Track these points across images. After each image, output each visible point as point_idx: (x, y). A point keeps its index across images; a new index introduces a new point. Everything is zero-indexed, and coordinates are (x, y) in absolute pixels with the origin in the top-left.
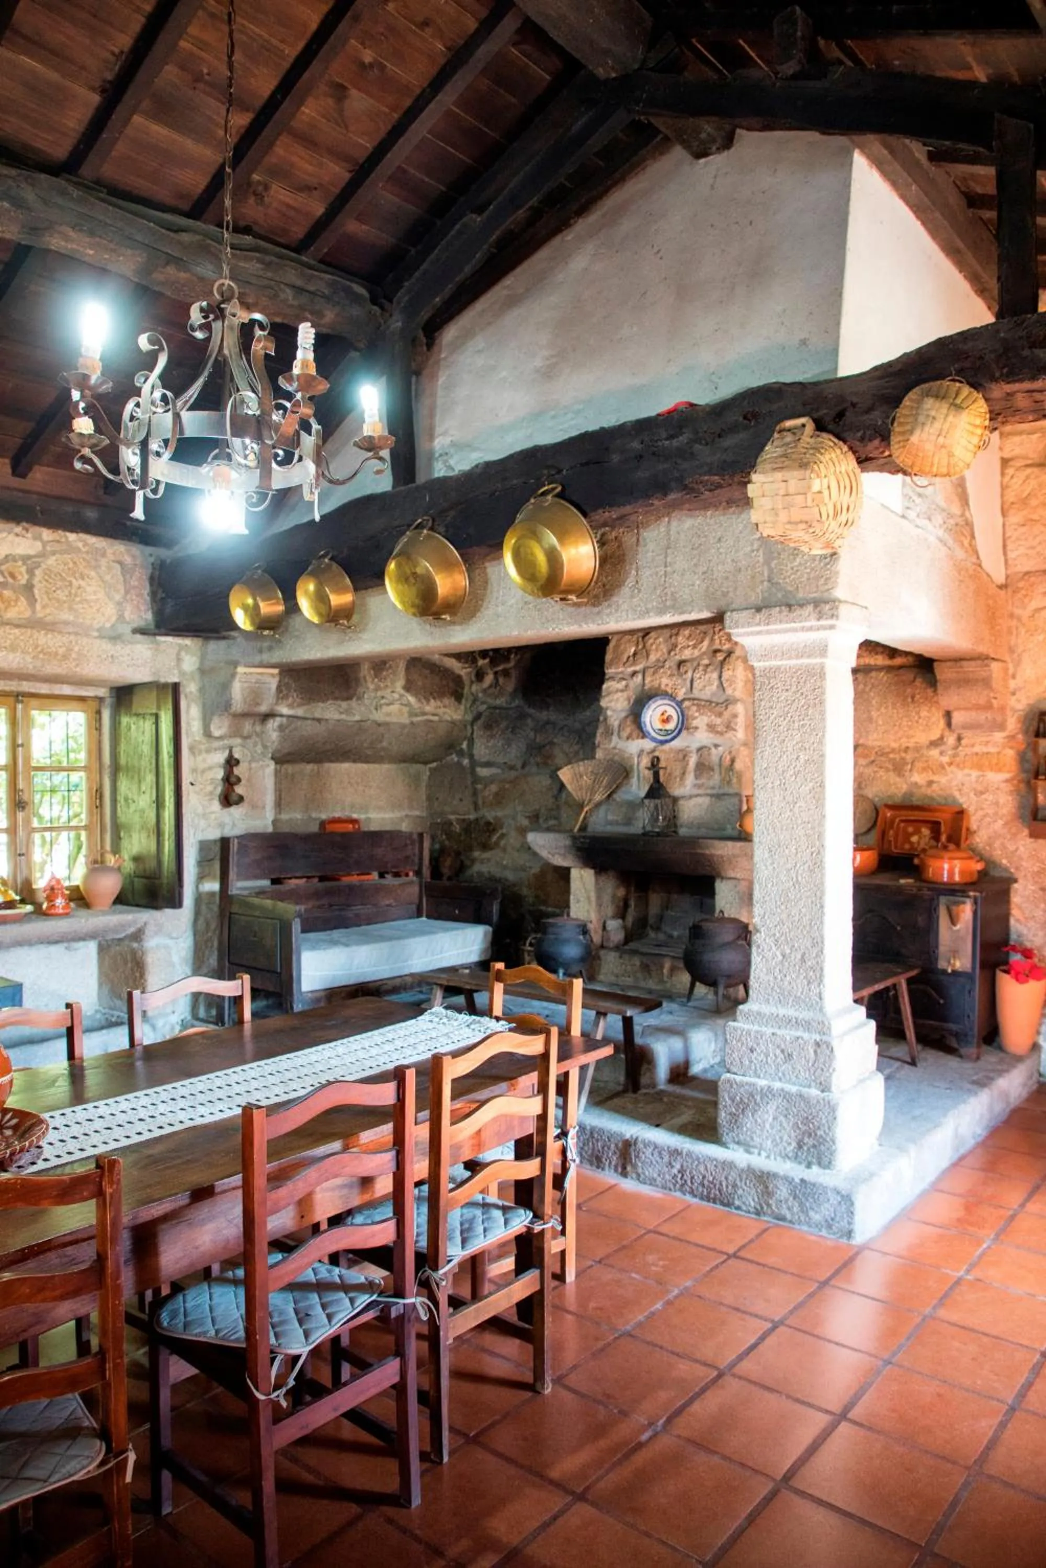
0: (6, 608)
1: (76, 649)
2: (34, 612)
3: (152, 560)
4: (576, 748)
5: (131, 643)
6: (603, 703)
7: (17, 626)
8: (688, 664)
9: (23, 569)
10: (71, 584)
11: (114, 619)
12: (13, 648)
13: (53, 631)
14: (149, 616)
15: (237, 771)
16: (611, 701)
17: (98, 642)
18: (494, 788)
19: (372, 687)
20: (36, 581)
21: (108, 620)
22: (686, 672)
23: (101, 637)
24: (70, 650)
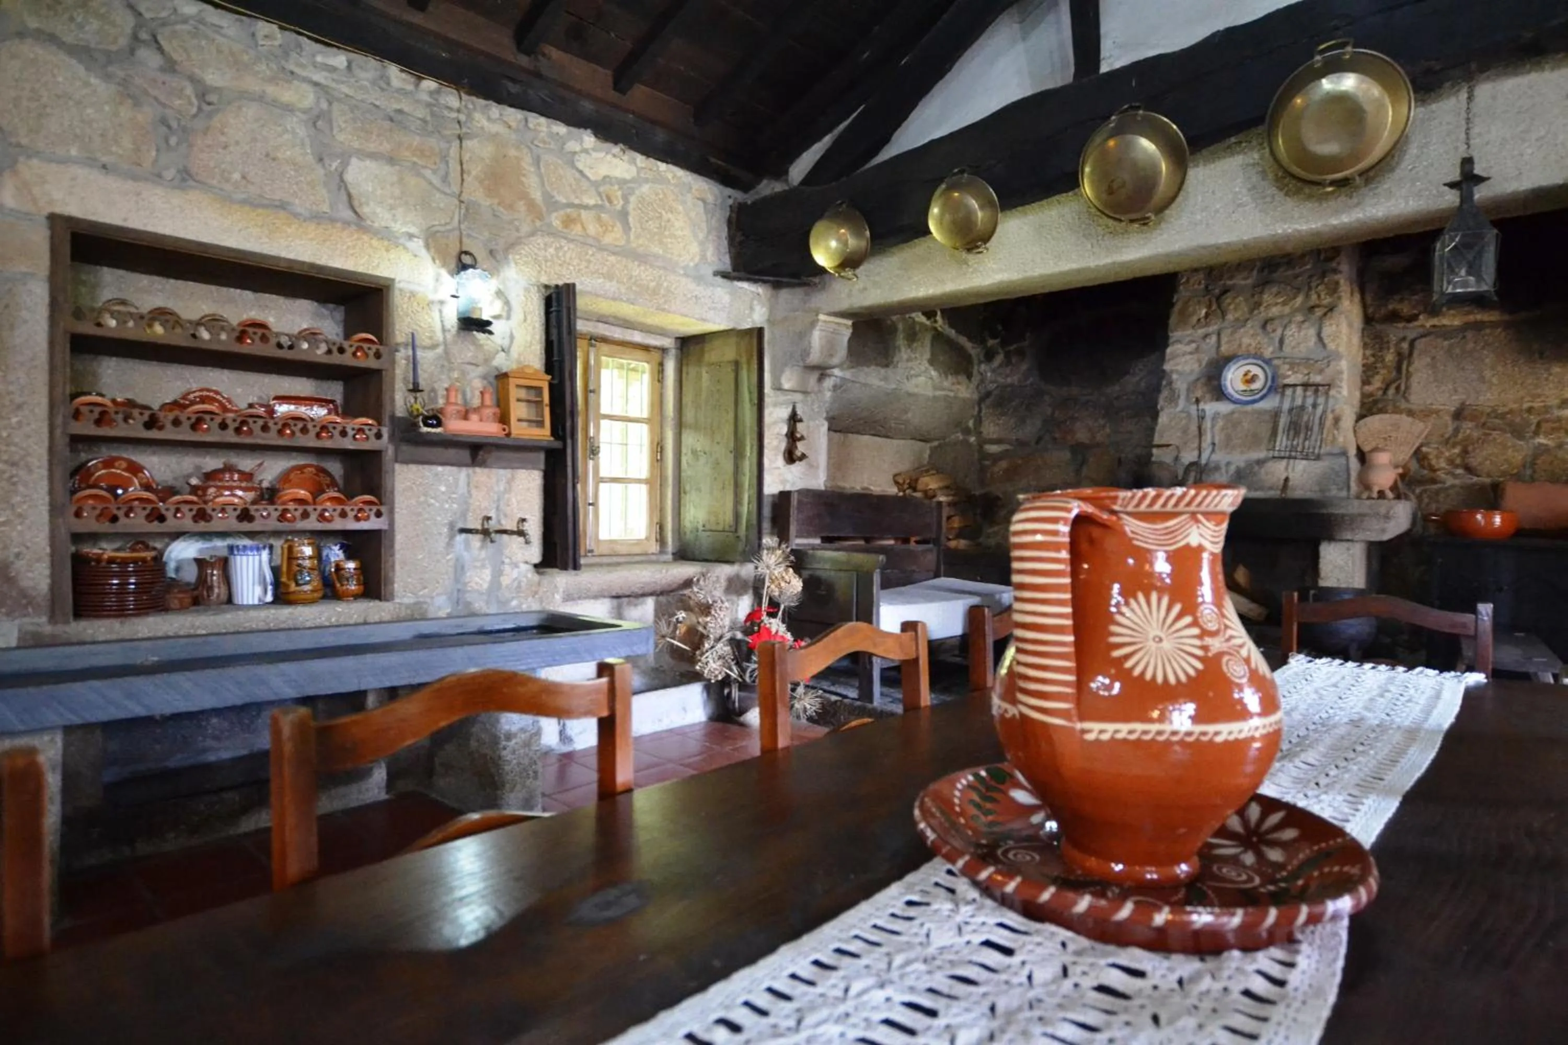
0: (604, 232)
1: (665, 284)
2: (628, 241)
3: (730, 202)
4: (1102, 422)
5: (713, 285)
6: (1167, 367)
7: (614, 254)
8: (1276, 322)
9: (619, 193)
10: (661, 217)
11: (697, 259)
12: (609, 276)
13: (646, 263)
14: (727, 260)
15: (800, 427)
16: (1178, 364)
17: (684, 280)
18: (1004, 464)
19: (905, 356)
20: (631, 207)
21: (692, 259)
22: (1274, 331)
23: (686, 275)
24: (659, 285)
